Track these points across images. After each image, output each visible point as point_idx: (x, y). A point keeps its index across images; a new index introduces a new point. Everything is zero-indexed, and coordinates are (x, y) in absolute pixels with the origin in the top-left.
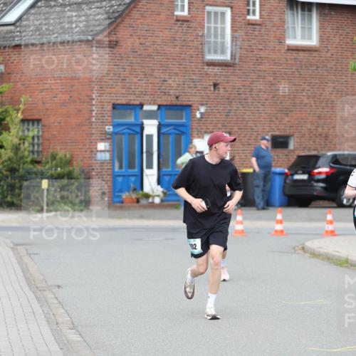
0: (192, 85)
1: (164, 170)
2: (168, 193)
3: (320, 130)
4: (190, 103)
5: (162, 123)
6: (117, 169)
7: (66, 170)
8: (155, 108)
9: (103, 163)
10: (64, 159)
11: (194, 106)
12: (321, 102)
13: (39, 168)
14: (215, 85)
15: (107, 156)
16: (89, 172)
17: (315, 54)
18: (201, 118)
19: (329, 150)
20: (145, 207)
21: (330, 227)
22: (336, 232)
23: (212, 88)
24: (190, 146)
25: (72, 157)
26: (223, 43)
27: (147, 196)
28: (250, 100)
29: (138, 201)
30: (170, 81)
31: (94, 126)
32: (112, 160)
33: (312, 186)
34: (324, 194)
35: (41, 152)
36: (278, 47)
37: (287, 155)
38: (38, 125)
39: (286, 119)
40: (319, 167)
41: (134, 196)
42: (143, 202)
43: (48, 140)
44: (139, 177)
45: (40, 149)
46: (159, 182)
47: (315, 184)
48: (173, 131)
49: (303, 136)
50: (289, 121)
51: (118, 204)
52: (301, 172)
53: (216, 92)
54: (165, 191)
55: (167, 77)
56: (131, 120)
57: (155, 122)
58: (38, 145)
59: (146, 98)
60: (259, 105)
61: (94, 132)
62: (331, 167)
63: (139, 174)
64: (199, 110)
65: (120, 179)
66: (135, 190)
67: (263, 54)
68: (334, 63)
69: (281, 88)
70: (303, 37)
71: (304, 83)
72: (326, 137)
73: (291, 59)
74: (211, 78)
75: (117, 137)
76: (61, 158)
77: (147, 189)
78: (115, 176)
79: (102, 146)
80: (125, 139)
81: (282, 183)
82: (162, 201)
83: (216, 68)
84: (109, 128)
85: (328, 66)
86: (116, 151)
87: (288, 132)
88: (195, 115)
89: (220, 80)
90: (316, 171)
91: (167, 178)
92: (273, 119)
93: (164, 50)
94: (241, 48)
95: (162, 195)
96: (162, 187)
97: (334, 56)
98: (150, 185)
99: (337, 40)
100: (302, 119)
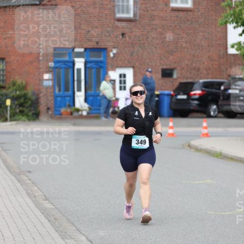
0: (107, 34)
1: (89, 92)
2: (93, 108)
3: (194, 65)
4: (106, 47)
5: (88, 60)
6: (57, 91)
7: (23, 93)
8: (82, 50)
9: (47, 88)
10: (21, 85)
11: (109, 49)
12: (194, 46)
13: (4, 91)
14: (123, 35)
15: (50, 83)
16: (38, 94)
17: (190, 13)
18: (114, 56)
19: (201, 79)
20: (76, 118)
21: (205, 131)
22: (210, 135)
23: (121, 37)
24: (106, 76)
25: (27, 84)
26: (128, 6)
27: (78, 110)
28: (146, 45)
29: (71, 114)
30: (92, 32)
31: (41, 63)
32: (54, 86)
33: (190, 103)
34: (198, 108)
35: (5, 80)
36: (165, 9)
37: (172, 82)
38: (3, 61)
39: (171, 58)
40: (194, 90)
41: (69, 110)
42: (75, 114)
43: (10, 72)
44: (72, 97)
45: (5, 78)
46: (86, 101)
47: (192, 102)
48: (95, 66)
49: (183, 69)
50: (173, 59)
51: (58, 116)
52: (181, 93)
53: (124, 39)
54: (90, 107)
55: (90, 29)
56: (67, 58)
57: (83, 60)
58: (3, 75)
59: (77, 43)
60: (153, 48)
61: (41, 66)
62: (202, 90)
63: (72, 95)
64: (112, 51)
65: (59, 99)
66: (69, 106)
67: (155, 13)
68: (203, 19)
69: (167, 37)
70: (182, 2)
71: (183, 33)
72: (199, 69)
73: (174, 16)
74: (120, 30)
75: (57, 70)
76: (19, 85)
77: (77, 105)
78: (56, 97)
79: (46, 76)
80: (62, 72)
81: (169, 101)
82: (88, 113)
83: (123, 23)
84: (52, 64)
85: (200, 21)
86: (57, 80)
87: (172, 66)
88: (110, 55)
89: (126, 31)
90: (192, 93)
91: (91, 98)
92: (163, 58)
93: (88, 11)
94: (140, 9)
95: (87, 109)
96: (88, 104)
97: (204, 15)
98: (80, 102)
99: (205, 3)
100: (182, 57)
